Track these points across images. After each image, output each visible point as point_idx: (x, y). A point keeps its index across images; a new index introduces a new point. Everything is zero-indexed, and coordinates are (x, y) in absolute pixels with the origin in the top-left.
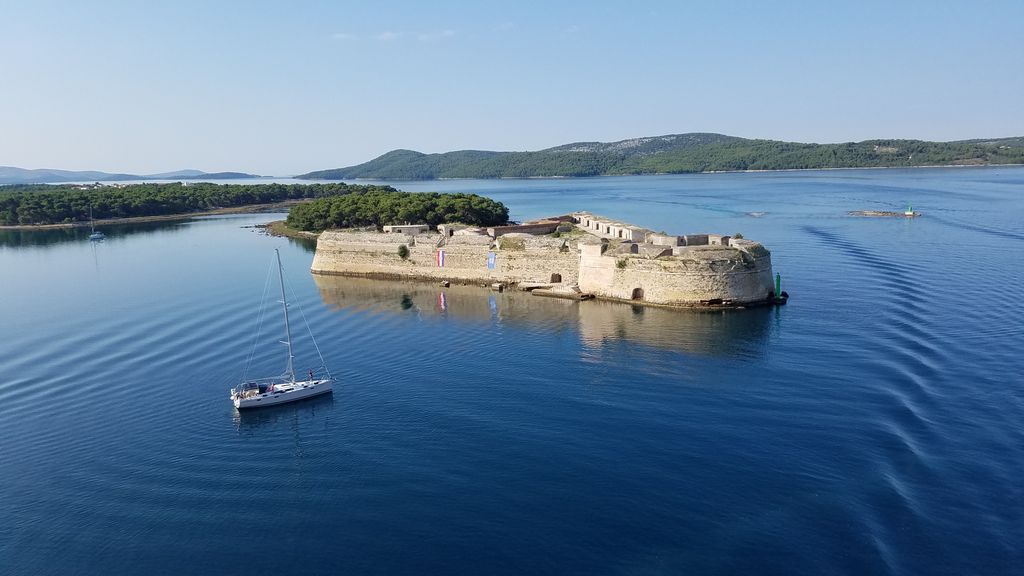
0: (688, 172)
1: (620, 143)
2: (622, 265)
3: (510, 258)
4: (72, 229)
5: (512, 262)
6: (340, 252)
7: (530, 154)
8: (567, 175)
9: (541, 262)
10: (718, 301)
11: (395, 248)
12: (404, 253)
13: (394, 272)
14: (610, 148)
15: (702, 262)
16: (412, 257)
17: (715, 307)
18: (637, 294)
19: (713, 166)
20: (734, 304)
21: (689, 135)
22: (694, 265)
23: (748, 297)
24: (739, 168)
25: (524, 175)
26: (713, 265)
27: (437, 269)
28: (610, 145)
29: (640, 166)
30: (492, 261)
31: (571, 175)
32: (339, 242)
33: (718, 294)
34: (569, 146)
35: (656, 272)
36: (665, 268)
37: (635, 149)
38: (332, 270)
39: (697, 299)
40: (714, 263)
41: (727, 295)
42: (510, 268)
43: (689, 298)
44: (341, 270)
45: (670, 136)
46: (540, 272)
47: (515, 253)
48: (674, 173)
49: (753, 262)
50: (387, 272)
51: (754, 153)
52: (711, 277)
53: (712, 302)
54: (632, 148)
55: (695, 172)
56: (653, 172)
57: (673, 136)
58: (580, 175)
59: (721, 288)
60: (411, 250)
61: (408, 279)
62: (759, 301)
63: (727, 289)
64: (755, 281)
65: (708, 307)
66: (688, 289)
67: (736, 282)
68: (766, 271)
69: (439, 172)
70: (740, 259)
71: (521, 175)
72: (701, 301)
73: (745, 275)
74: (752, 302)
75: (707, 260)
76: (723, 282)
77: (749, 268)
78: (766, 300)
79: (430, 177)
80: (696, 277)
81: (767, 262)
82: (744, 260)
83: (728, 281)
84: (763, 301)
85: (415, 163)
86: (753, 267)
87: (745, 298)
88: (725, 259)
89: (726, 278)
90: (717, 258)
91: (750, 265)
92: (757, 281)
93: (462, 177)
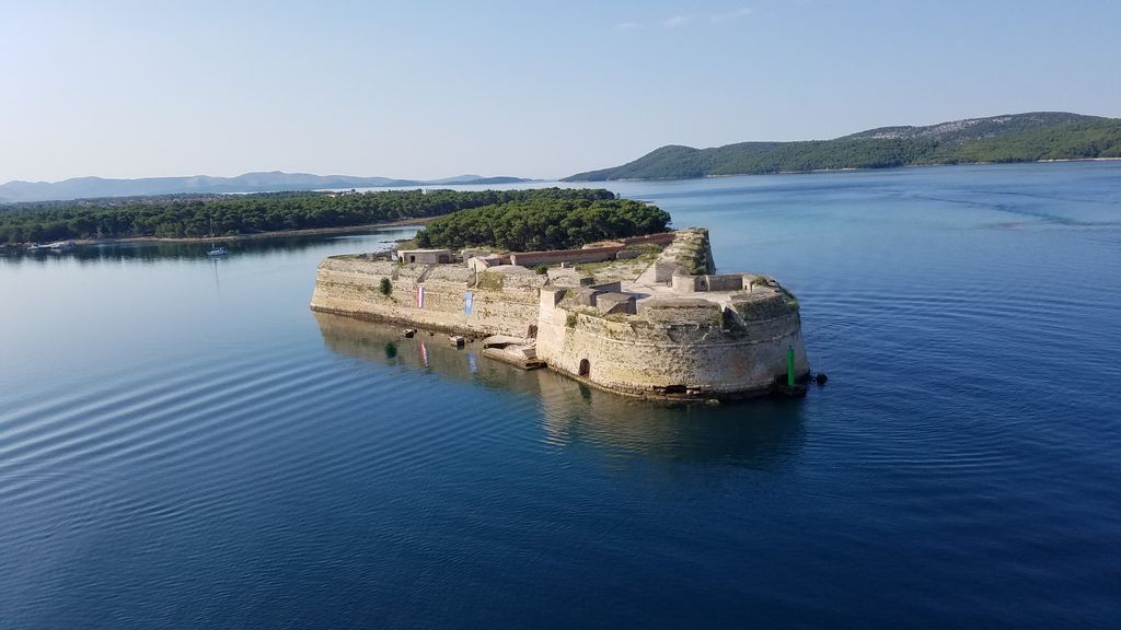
0: (1019, 161)
1: (938, 126)
2: (572, 322)
3: (487, 300)
4: (235, 242)
5: (490, 307)
6: (332, 285)
7: (817, 144)
8: (860, 167)
9: (518, 307)
10: (680, 389)
11: (377, 281)
12: (386, 288)
13: (377, 312)
14: (925, 133)
15: (657, 327)
16: (395, 293)
17: (673, 398)
18: (585, 367)
19: (1054, 152)
20: (705, 394)
21: (1029, 115)
22: (646, 329)
23: (729, 383)
24: (1087, 155)
25: (806, 168)
26: (672, 332)
27: (417, 311)
28: (925, 128)
29: (956, 154)
30: (469, 302)
31: (865, 167)
32: (332, 272)
33: (680, 377)
34: (873, 132)
35: (603, 337)
36: (611, 332)
37: (957, 134)
38: (325, 306)
39: (648, 383)
40: (674, 328)
41: (698, 380)
42: (487, 314)
43: (638, 381)
44: (332, 307)
45: (1004, 116)
46: (517, 322)
47: (492, 295)
48: (1000, 162)
49: (743, 329)
50: (371, 311)
51: (1110, 137)
52: (669, 350)
53: (670, 389)
54: (953, 133)
55: (1029, 161)
56: (972, 161)
57: (1008, 116)
58: (877, 166)
59: (685, 368)
60: (394, 284)
61: (390, 322)
62: (751, 391)
63: (695, 370)
64: (747, 358)
65: (663, 398)
66: (637, 367)
67: (709, 360)
68: (772, 342)
69: (710, 169)
70: (717, 323)
71: (802, 169)
72: (655, 387)
73: (725, 349)
74: (737, 392)
75: (665, 322)
76: (688, 359)
77: (734, 338)
78: (767, 389)
79: (699, 175)
80: (648, 349)
81: (775, 327)
82: (726, 325)
83: (695, 357)
84: (761, 389)
85: (684, 160)
86: (743, 336)
87: (725, 386)
88: (692, 322)
89: (694, 353)
90: (680, 320)
91: (736, 333)
92: (750, 359)
93: (733, 173)
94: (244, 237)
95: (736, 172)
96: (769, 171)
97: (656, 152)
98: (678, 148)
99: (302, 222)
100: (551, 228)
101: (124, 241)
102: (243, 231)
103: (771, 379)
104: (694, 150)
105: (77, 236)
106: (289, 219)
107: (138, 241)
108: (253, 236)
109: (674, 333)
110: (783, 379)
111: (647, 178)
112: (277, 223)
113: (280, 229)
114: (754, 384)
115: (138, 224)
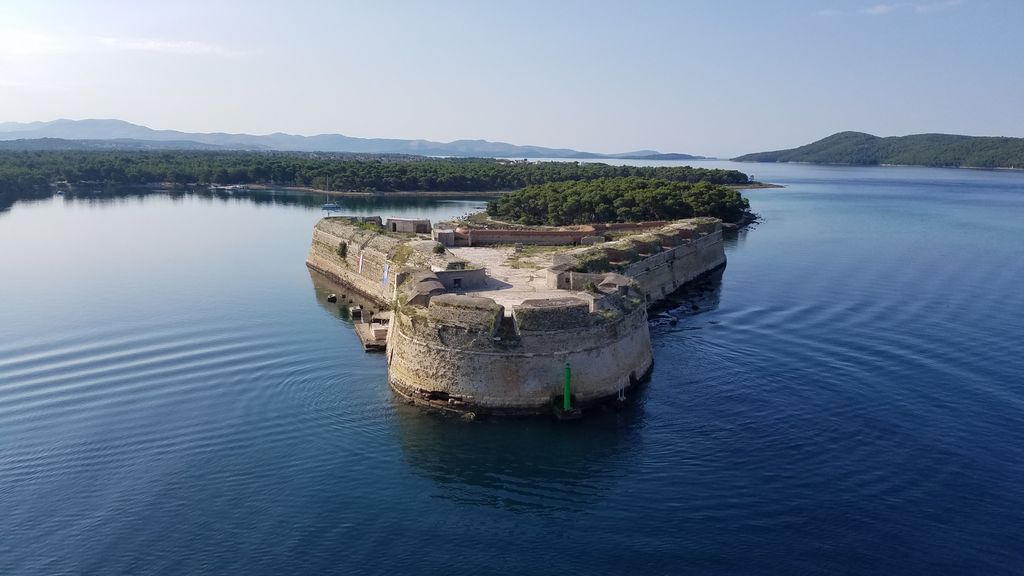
6: (318, 243)
10: (441, 395)
11: (337, 241)
12: (343, 251)
13: (337, 274)
15: (432, 325)
16: (349, 257)
17: (437, 405)
20: (465, 406)
22: (423, 326)
23: (493, 396)
26: (442, 333)
27: (357, 277)
30: (386, 275)
32: (319, 232)
33: (444, 384)
38: (312, 263)
39: (417, 385)
40: (445, 329)
41: (462, 390)
43: (410, 381)
44: (316, 265)
49: (518, 339)
50: (334, 273)
52: (439, 351)
53: (434, 395)
59: (449, 374)
60: (349, 249)
62: (518, 408)
63: (459, 378)
64: (517, 371)
65: (427, 403)
66: (411, 366)
67: (474, 369)
68: (552, 356)
69: (886, 157)
70: (488, 329)
71: (985, 165)
72: (422, 391)
73: (493, 359)
74: (501, 409)
75: (438, 321)
76: (454, 365)
77: (505, 348)
78: (538, 409)
79: (874, 163)
80: (421, 348)
81: (560, 341)
82: (498, 333)
83: (460, 363)
84: (530, 408)
85: (860, 147)
86: (515, 347)
87: (488, 400)
88: (463, 325)
89: (460, 359)
90: (453, 321)
91: (508, 342)
92: (521, 374)
93: (909, 164)
94: (378, 194)
95: (913, 162)
96: (948, 165)
97: (833, 136)
98: (856, 135)
99: (433, 185)
100: (602, 206)
101: (291, 190)
102: (379, 189)
103: (545, 399)
104: (873, 137)
105: (253, 181)
106: (422, 181)
107: (301, 190)
108: (386, 194)
109: (444, 334)
110: (559, 399)
111: (818, 162)
112: (413, 184)
113: (414, 189)
114: (523, 402)
115: (302, 176)
